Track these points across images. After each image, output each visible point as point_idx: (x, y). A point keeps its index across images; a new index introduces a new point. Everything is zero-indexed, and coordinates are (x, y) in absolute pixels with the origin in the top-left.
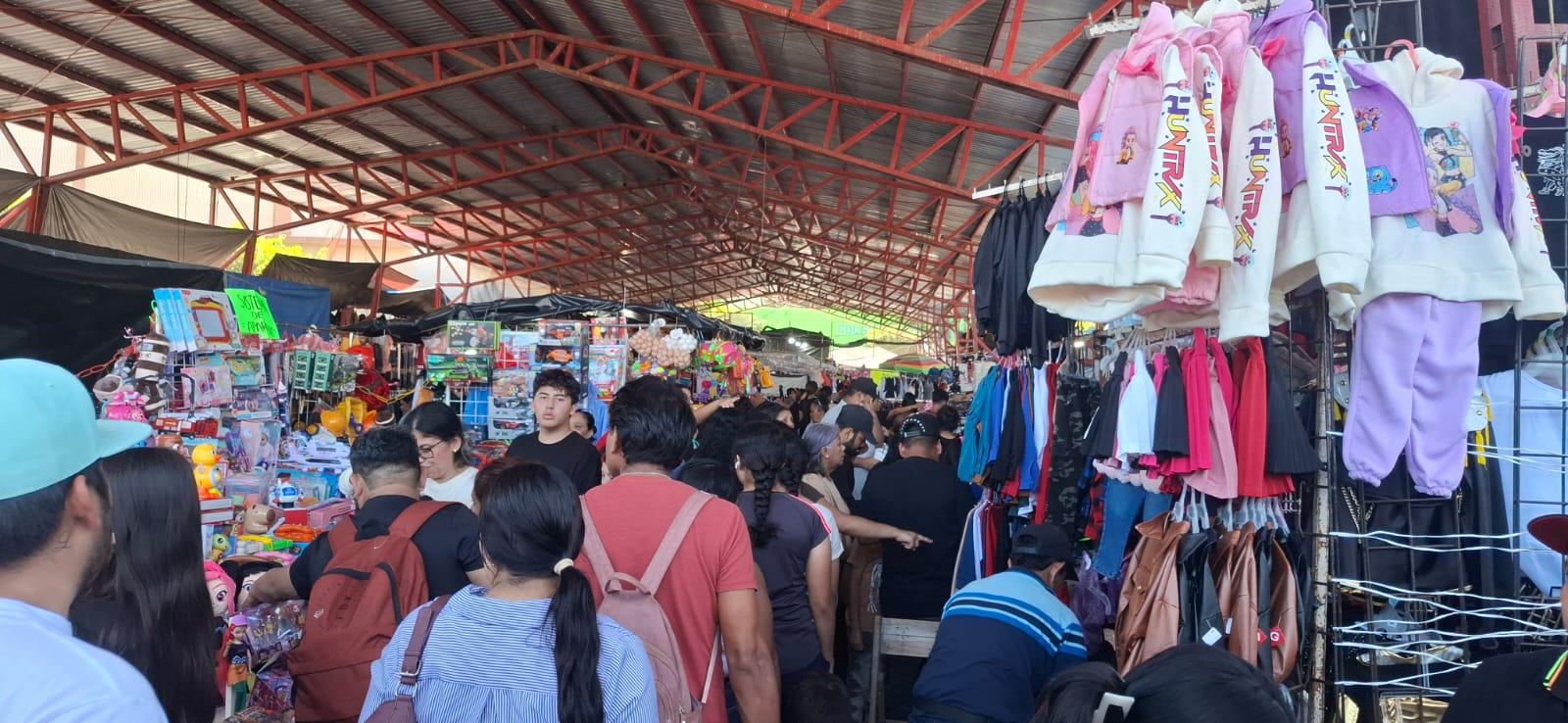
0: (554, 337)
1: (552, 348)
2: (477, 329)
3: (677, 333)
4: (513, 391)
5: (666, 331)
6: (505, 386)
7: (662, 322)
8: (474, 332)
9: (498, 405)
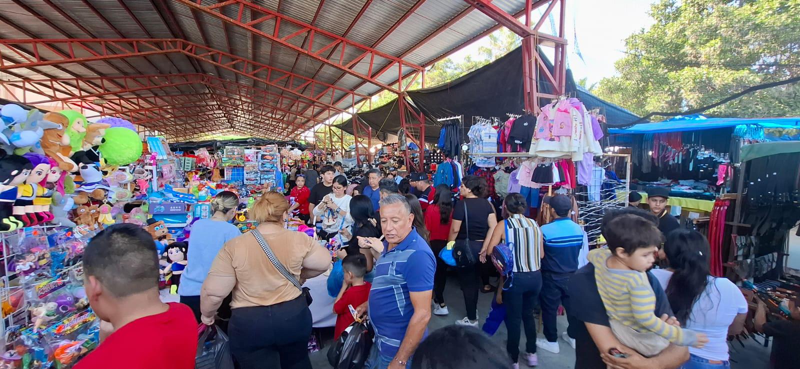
0: (266, 151)
1: (266, 155)
2: (237, 149)
3: (296, 149)
4: (251, 169)
5: (292, 149)
6: (249, 167)
7: (291, 147)
8: (236, 150)
9: (247, 173)
